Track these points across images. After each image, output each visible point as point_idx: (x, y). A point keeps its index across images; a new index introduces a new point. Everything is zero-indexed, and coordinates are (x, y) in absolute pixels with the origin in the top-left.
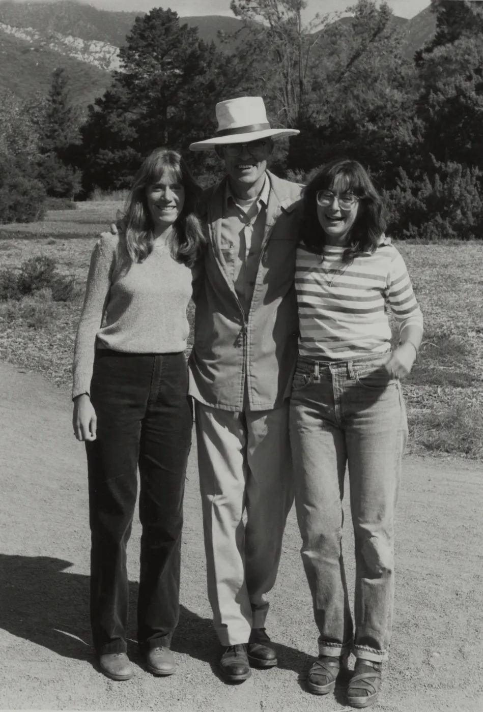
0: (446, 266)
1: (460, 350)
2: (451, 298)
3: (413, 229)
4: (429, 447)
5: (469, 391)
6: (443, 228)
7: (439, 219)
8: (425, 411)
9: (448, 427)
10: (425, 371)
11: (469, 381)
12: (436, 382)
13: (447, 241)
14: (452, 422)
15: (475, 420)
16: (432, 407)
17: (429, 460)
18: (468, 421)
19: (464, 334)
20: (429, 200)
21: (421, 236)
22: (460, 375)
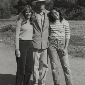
0: (81, 25)
1: (82, 39)
2: (81, 30)
3: (75, 18)
4: (76, 56)
5: (83, 46)
6: (80, 18)
7: (80, 16)
8: (75, 50)
9: (79, 53)
10: (76, 43)
11: (83, 45)
12: (78, 45)
13: (81, 20)
14: (80, 52)
15: (84, 51)
16: (77, 49)
17: (76, 59)
18: (83, 52)
19: (83, 37)
20: (78, 13)
21: (76, 20)
22: (82, 44)
